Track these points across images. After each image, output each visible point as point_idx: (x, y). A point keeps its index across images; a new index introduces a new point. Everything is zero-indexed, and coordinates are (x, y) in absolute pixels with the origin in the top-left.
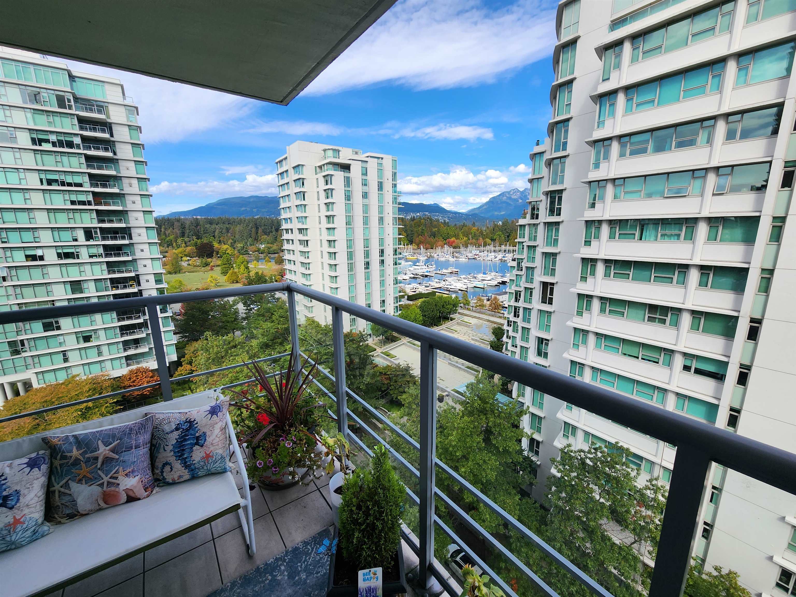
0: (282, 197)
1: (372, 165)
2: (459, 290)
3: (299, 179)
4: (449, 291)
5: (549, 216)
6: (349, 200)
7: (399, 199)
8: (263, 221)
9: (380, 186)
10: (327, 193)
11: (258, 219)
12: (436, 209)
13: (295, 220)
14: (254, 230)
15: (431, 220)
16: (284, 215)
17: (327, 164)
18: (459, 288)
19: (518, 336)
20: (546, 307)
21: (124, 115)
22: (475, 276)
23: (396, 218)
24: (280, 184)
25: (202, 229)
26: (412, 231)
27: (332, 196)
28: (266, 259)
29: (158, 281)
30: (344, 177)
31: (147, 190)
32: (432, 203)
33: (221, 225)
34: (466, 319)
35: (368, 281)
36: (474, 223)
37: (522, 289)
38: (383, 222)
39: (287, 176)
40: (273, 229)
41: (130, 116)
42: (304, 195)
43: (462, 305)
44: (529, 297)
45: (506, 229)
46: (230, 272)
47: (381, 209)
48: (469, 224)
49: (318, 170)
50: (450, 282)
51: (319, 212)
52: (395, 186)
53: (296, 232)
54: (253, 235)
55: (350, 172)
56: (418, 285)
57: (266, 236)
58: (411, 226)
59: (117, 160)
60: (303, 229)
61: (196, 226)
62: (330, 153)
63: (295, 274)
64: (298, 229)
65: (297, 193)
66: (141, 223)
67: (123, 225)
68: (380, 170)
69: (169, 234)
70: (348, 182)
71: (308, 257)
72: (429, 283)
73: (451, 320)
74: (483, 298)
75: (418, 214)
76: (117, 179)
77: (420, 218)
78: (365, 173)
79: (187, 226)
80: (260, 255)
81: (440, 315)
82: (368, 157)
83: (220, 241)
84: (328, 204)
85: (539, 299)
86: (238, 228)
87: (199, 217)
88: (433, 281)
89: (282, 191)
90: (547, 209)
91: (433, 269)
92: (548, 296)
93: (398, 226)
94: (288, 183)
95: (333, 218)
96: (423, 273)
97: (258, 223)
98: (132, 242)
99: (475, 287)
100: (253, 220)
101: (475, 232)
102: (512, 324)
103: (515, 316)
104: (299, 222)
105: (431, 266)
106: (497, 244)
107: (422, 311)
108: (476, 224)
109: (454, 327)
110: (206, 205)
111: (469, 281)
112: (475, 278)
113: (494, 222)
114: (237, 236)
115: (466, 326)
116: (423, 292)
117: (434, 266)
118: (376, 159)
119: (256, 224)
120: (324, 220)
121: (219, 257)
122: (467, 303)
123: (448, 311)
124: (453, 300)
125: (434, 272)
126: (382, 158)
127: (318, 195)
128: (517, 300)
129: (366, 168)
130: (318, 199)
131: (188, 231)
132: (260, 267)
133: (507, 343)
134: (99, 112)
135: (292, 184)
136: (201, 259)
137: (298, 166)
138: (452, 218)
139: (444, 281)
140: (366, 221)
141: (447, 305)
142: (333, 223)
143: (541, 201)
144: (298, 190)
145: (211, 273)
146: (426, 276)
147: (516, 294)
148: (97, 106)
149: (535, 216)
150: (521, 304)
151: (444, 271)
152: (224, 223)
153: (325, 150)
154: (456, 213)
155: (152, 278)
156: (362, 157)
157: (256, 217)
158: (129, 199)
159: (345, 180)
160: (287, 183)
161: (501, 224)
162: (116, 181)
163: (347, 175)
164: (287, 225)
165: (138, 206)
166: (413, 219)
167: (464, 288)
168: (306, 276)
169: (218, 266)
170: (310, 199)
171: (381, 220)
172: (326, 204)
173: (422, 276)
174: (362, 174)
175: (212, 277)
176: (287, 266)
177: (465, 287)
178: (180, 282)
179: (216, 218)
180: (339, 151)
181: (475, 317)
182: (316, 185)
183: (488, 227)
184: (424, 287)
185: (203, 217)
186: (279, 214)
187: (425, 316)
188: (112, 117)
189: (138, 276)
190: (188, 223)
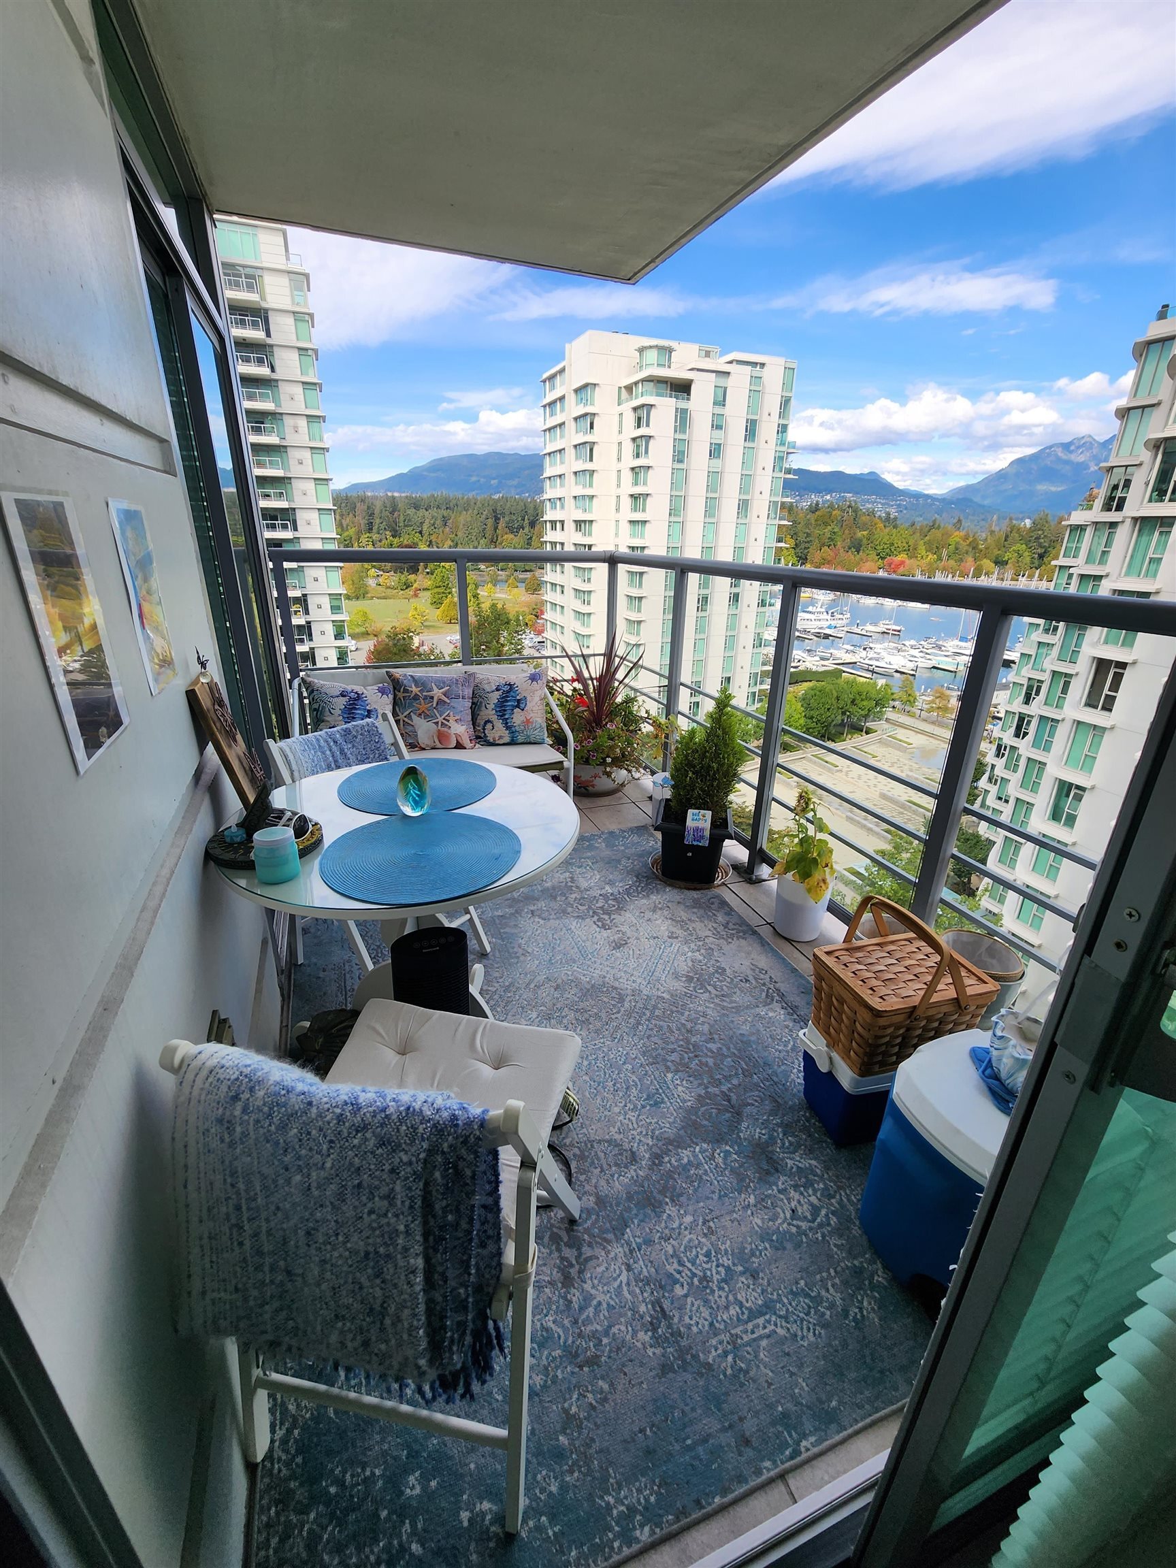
0: (549, 454)
1: (740, 379)
2: (897, 671)
3: (585, 415)
4: (873, 672)
5: (1150, 501)
6: (680, 461)
7: (789, 460)
8: (508, 505)
9: (751, 430)
10: (638, 446)
11: (499, 500)
12: (872, 484)
13: (570, 503)
14: (490, 522)
15: (856, 511)
16: (550, 493)
17: (643, 380)
18: (896, 667)
19: (1015, 778)
20: (1095, 717)
21: (287, 291)
22: (941, 643)
23: (775, 503)
24: (548, 426)
25: (402, 518)
26: (808, 535)
27: (647, 452)
28: (510, 581)
29: (336, 609)
30: (677, 409)
31: (321, 440)
32: (866, 471)
33: (433, 512)
34: (901, 734)
35: (702, 636)
36: (959, 521)
37: (1046, 677)
38: (746, 510)
39: (562, 410)
40: (526, 521)
41: (296, 293)
42: (591, 450)
43: (897, 703)
44: (1059, 694)
45: (1038, 538)
46: (446, 602)
47: (747, 480)
48: (946, 522)
49: (624, 393)
50: (879, 654)
51: (619, 486)
52: (783, 429)
53: (570, 526)
54: (489, 534)
55: (688, 399)
56: (805, 655)
57: (512, 536)
58: (808, 525)
59: (277, 381)
60: (585, 521)
61: (392, 513)
62: (652, 356)
63: (562, 613)
64: (575, 521)
65: (579, 445)
66: (311, 501)
67: (283, 504)
68: (756, 393)
69: (347, 526)
70: (683, 419)
71: (589, 580)
72: (831, 651)
73: (867, 733)
74: (948, 692)
75: (828, 497)
76: (275, 416)
77: (831, 506)
78: (721, 401)
79: (377, 512)
80: (500, 572)
81: (843, 720)
82: (731, 362)
83: (431, 541)
84: (637, 470)
85: (1081, 698)
86: (463, 518)
87: (396, 494)
88: (839, 648)
89: (550, 441)
90: (1147, 484)
91: (845, 622)
92: (1106, 691)
93: (777, 522)
94: (564, 423)
95: (644, 500)
96: (820, 628)
97: (499, 508)
98: (297, 535)
99: (934, 667)
100: (491, 503)
101: (957, 543)
102: (1007, 753)
103: (1017, 735)
104: (577, 507)
105: (841, 616)
106: (1009, 574)
107: (806, 708)
108: (965, 524)
109: (872, 747)
110: (410, 471)
111: (922, 654)
112: (939, 647)
113: (1011, 519)
114: (460, 534)
115: (899, 748)
116: (814, 669)
117: (848, 615)
118: (749, 368)
119: (494, 511)
120: (626, 503)
121: (428, 573)
122: (910, 700)
123: (863, 712)
124: (879, 692)
125: (846, 629)
126: (763, 365)
127: (620, 451)
128: (1027, 700)
129: (726, 388)
130: (619, 459)
131: (378, 521)
132: (497, 595)
133: (987, 792)
134: (250, 287)
135: (571, 426)
136: (399, 574)
137: (586, 386)
138: (906, 509)
139: (865, 649)
140: (711, 507)
141: (862, 700)
142: (644, 510)
143: (1140, 465)
144: (581, 438)
145: (414, 602)
146: (827, 636)
147: (1030, 688)
148: (247, 276)
149: (1115, 502)
150: (1036, 708)
151: (870, 628)
152: (438, 507)
153: (641, 350)
154: (918, 496)
155: (326, 602)
156: (720, 364)
157: (496, 497)
158: (294, 454)
159: (676, 416)
160: (562, 425)
161: (1028, 526)
162: (274, 421)
163: (682, 404)
164: (553, 512)
165: (307, 470)
166: (814, 509)
167: (908, 667)
168: (581, 616)
169: (427, 589)
170: (604, 460)
171: (744, 506)
172: (633, 469)
173: (818, 635)
174: (715, 403)
175: (416, 609)
176: (549, 596)
177: (912, 665)
178: (365, 614)
179: (425, 496)
180: (670, 350)
181: (923, 732)
182: (616, 429)
183: (992, 532)
184: (818, 658)
185: (403, 495)
186: (541, 491)
187: (812, 718)
188: (269, 298)
189: (305, 595)
190: (378, 505)
